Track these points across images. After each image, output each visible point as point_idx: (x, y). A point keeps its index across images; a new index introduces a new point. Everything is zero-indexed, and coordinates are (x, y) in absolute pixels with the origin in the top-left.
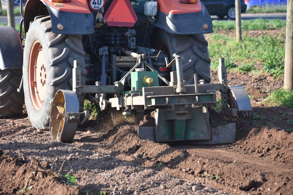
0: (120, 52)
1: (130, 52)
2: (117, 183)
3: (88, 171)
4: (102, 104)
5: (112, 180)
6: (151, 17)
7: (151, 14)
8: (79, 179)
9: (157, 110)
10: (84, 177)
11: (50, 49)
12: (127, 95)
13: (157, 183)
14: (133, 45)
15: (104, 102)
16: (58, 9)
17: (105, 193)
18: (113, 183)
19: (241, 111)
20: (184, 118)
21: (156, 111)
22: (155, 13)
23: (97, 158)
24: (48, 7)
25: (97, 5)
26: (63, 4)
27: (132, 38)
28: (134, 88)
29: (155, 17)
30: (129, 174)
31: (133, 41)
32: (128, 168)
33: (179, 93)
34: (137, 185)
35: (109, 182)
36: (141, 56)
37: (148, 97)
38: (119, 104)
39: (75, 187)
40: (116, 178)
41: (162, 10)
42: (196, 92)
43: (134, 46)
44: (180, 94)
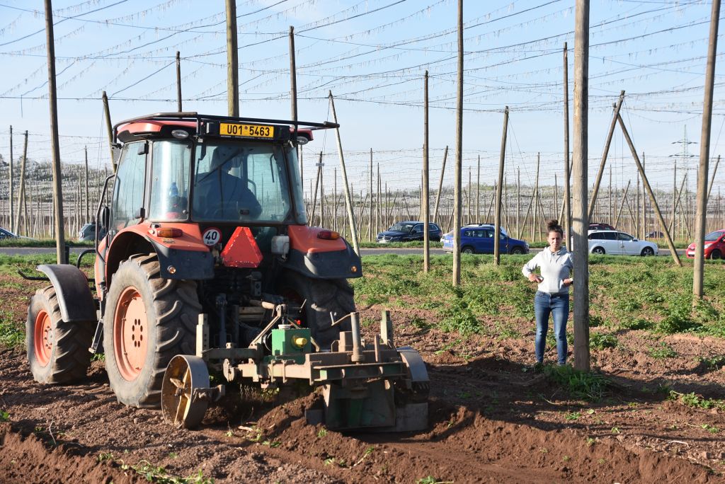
0: (241, 302)
1: (259, 302)
2: (55, 418)
3: (23, 406)
4: (230, 372)
5: (49, 415)
6: (281, 255)
7: (282, 251)
8: (13, 415)
9: (328, 386)
10: (18, 412)
11: (156, 302)
12: (274, 362)
13: (97, 417)
14: (257, 291)
15: (232, 370)
16: (168, 246)
17: (40, 428)
18: (50, 417)
19: (415, 382)
20: (361, 396)
21: (326, 388)
22: (286, 250)
23: (34, 392)
24: (154, 244)
25: (211, 240)
26: (172, 240)
27: (256, 283)
28: (277, 352)
29: (287, 255)
30: (67, 408)
31: (257, 287)
32: (66, 402)
33: (355, 363)
34: (76, 419)
35: (45, 417)
36: (282, 307)
37: (315, 368)
38: (258, 373)
39: (8, 424)
40: (54, 412)
41: (295, 247)
42: (377, 360)
43: (259, 293)
44: (357, 364)
